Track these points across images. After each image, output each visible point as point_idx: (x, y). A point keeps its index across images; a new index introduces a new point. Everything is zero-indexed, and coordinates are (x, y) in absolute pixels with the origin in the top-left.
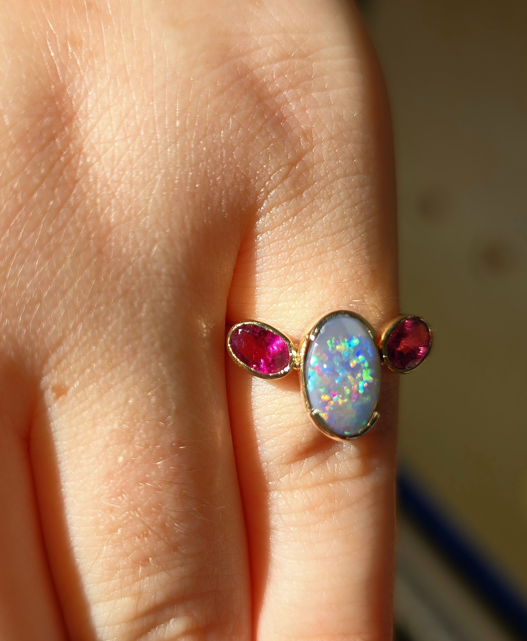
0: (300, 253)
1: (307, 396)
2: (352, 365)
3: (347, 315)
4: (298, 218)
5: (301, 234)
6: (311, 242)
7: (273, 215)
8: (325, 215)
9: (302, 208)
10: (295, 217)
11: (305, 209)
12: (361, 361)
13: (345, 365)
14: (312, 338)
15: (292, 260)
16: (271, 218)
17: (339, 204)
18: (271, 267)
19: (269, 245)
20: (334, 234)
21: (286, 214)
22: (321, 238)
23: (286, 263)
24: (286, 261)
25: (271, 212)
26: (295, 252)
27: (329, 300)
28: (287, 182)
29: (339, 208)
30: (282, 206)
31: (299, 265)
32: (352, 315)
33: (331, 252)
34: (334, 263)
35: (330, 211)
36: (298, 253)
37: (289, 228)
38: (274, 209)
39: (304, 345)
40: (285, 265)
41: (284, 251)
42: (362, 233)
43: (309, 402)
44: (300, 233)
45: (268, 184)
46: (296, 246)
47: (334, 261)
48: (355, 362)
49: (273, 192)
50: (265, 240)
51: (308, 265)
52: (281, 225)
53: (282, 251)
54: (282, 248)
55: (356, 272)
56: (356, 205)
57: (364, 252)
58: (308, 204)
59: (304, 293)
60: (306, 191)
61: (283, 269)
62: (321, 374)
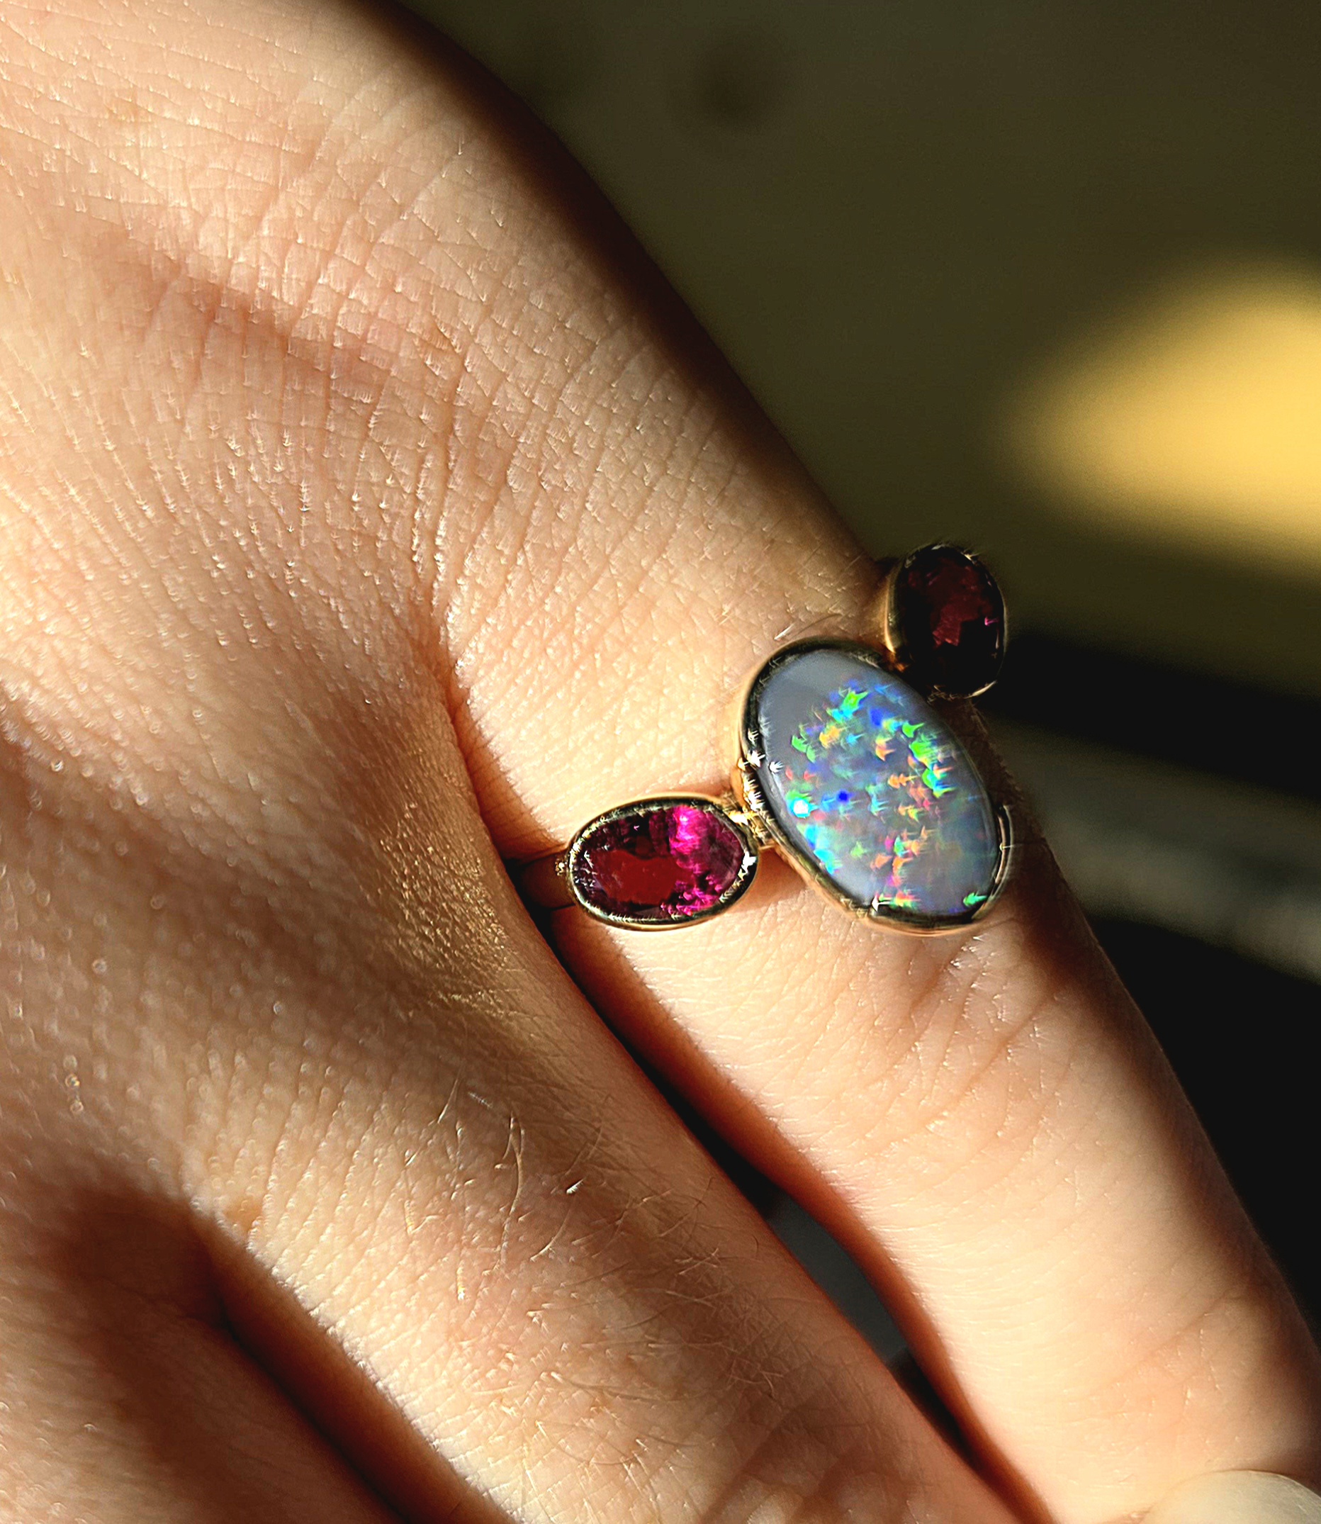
0: (590, 614)
1: (834, 886)
2: (880, 754)
3: (790, 659)
4: (533, 544)
5: (563, 574)
6: (598, 576)
7: (475, 575)
8: (587, 495)
9: (528, 518)
10: (527, 547)
11: (535, 514)
12: (892, 730)
13: (867, 761)
14: (754, 759)
15: (585, 641)
16: (475, 586)
17: (601, 449)
18: (547, 688)
19: (509, 644)
20: (634, 521)
21: (501, 553)
22: (613, 550)
23: (575, 657)
24: (573, 653)
25: (467, 572)
26: (578, 620)
27: (725, 674)
28: (458, 482)
29: (605, 459)
30: (483, 542)
31: (608, 642)
32: (800, 649)
33: (655, 568)
34: (678, 586)
35: (591, 480)
36: (587, 620)
37: (530, 578)
38: (467, 562)
39: (748, 786)
40: (575, 665)
41: (553, 634)
42: (690, 475)
43: (848, 895)
44: (559, 574)
45: (422, 517)
46: (573, 610)
47: (676, 581)
48: (881, 741)
49: (442, 524)
50: (494, 642)
51: (627, 630)
52: (507, 585)
53: (550, 639)
54: (542, 633)
55: (739, 571)
56: (635, 423)
57: (722, 517)
58: (535, 496)
59: (664, 695)
60: (511, 472)
61: (578, 675)
62: (831, 821)
